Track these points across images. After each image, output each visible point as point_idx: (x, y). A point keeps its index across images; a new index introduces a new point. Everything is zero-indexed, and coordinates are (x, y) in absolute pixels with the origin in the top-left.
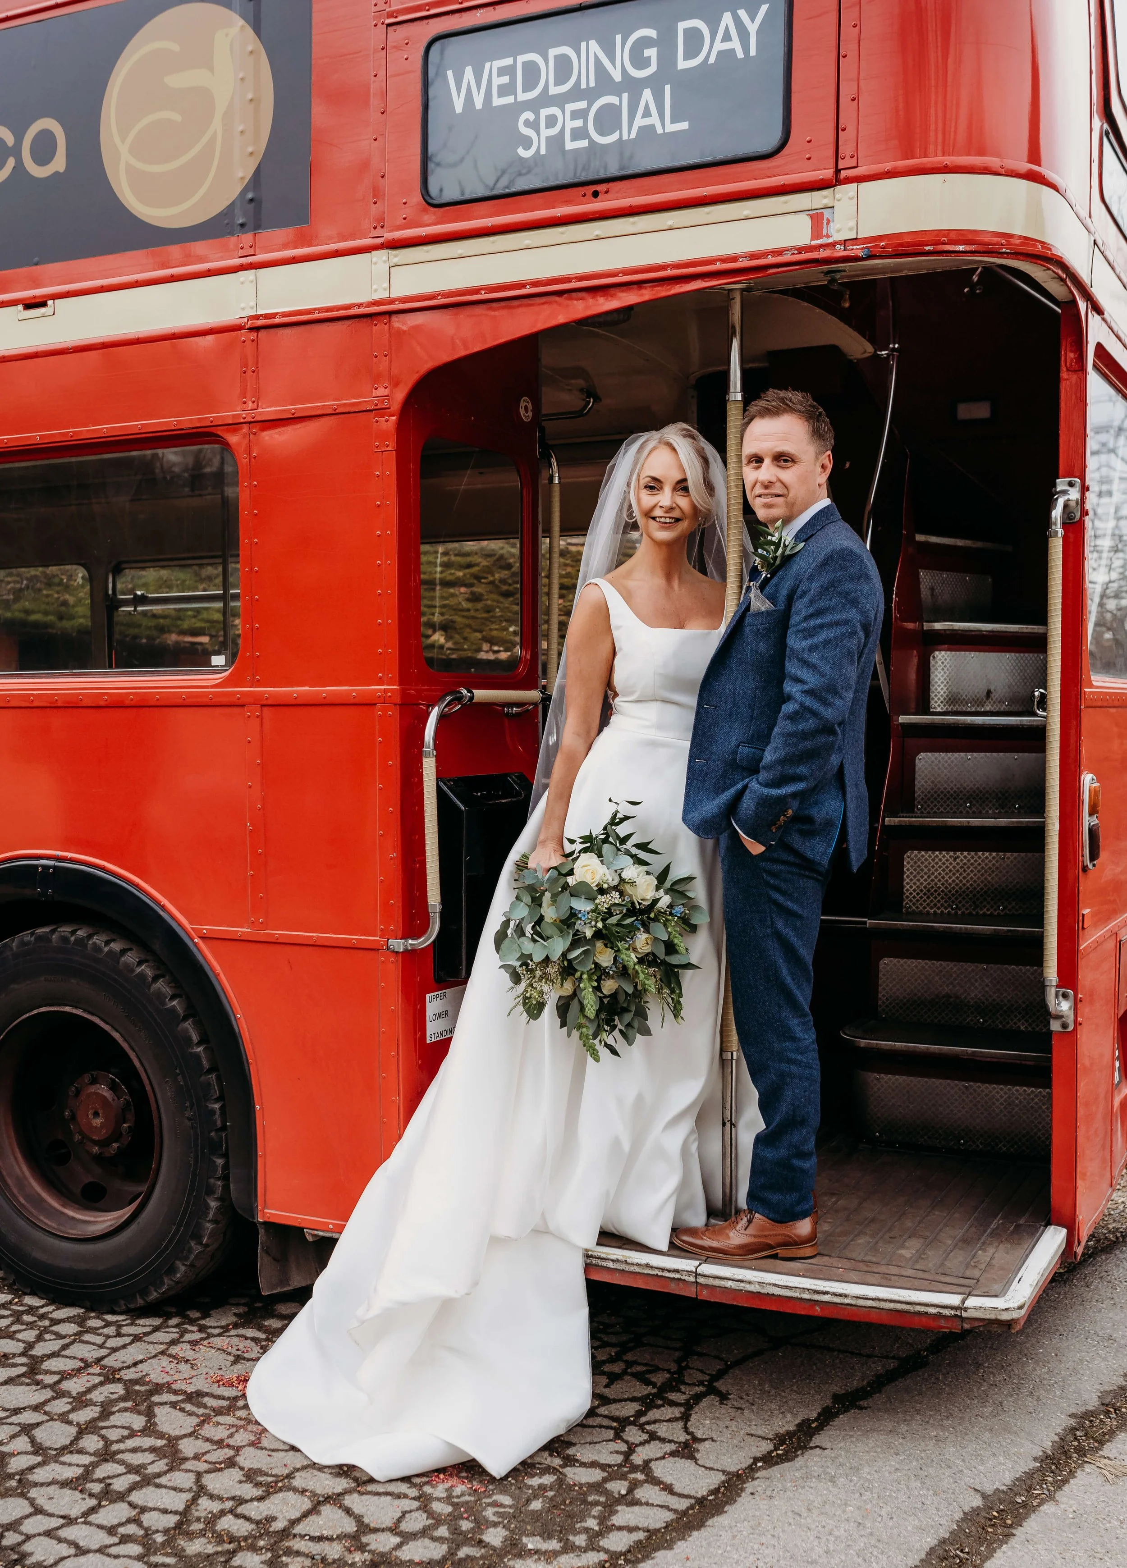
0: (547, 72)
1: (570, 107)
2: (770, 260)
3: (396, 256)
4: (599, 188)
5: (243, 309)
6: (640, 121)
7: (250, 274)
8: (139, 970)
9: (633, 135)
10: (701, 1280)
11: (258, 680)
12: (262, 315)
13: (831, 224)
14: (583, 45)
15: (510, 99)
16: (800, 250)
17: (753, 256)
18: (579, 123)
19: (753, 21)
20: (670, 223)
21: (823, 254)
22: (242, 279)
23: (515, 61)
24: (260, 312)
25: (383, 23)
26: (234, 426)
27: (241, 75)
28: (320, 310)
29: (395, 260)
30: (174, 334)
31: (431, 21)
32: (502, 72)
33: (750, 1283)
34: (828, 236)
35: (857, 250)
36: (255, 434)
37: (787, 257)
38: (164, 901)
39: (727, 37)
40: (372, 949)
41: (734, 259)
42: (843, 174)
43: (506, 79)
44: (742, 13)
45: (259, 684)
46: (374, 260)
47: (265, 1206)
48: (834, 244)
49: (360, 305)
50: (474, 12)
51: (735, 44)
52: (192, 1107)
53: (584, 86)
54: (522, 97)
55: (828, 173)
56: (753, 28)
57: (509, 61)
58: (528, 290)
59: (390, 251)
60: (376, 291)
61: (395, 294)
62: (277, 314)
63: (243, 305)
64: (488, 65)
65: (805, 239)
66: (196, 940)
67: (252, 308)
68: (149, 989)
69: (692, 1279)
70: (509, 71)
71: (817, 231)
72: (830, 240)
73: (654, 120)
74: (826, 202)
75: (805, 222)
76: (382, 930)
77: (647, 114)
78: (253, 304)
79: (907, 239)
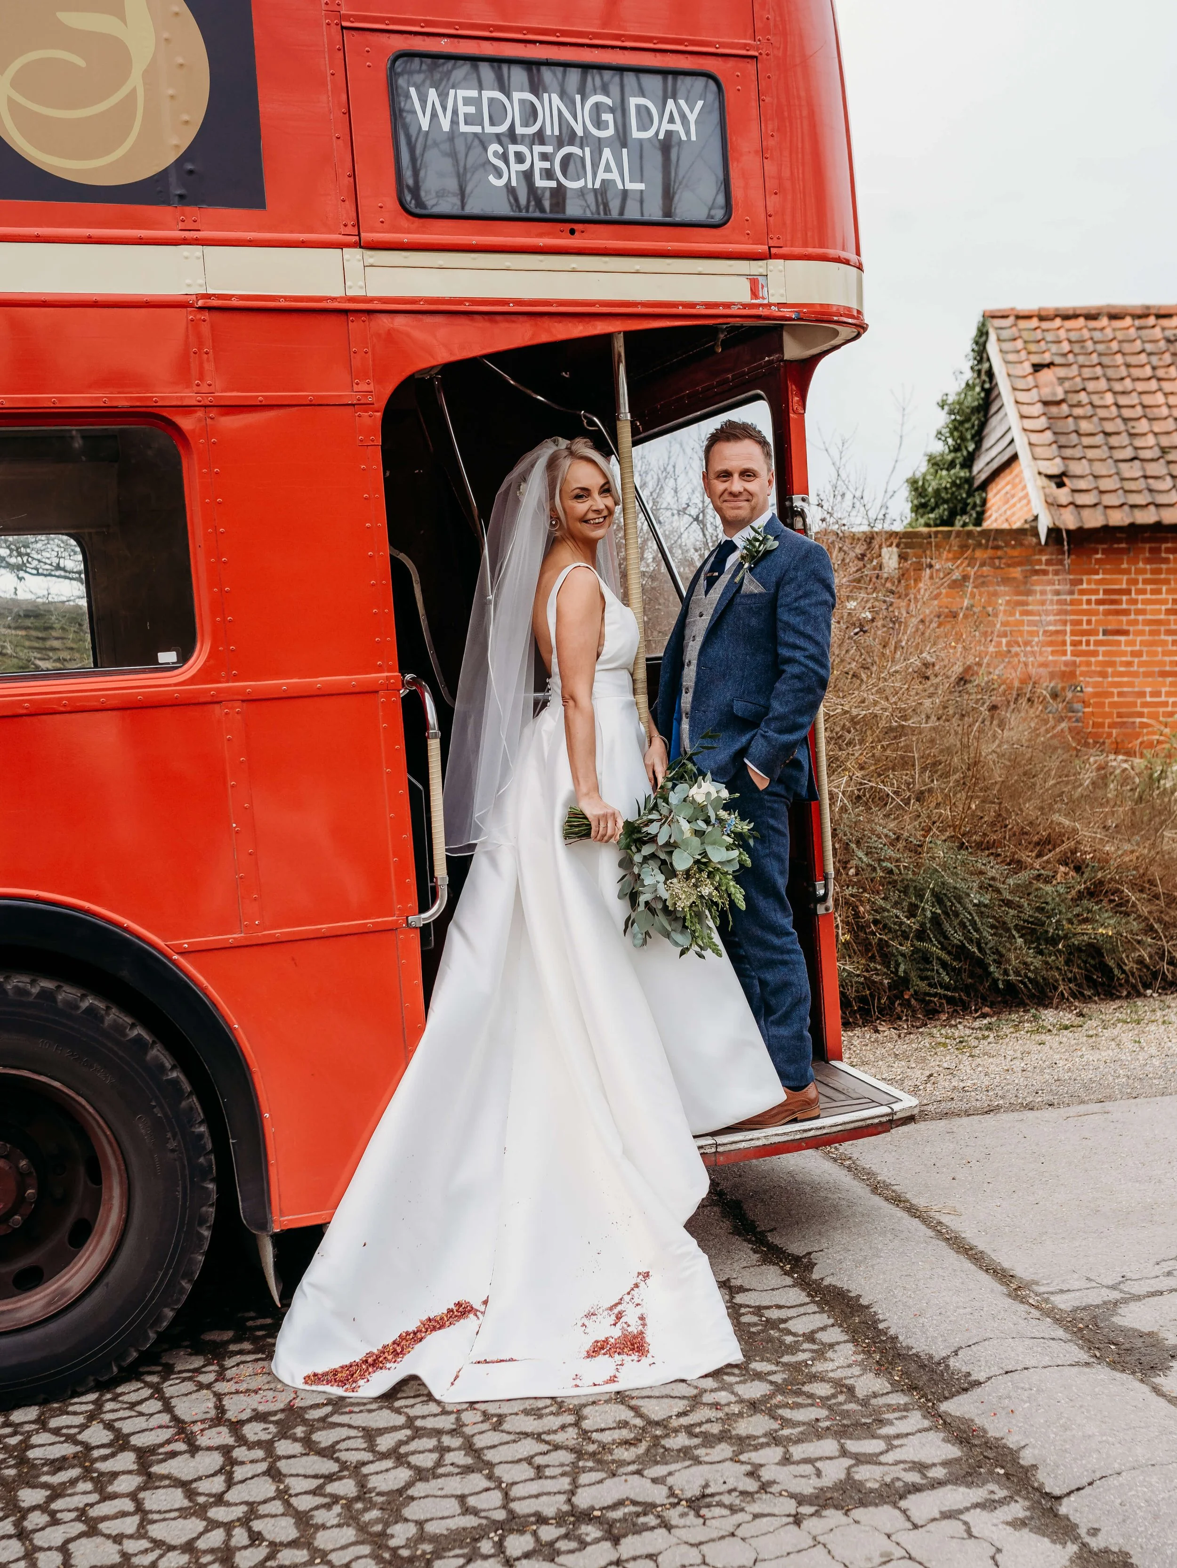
0: (514, 112)
1: (538, 149)
2: (721, 311)
3: (371, 257)
4: (576, 227)
5: (189, 285)
6: (601, 175)
7: (197, 250)
8: (85, 1005)
9: (597, 185)
10: (720, 1149)
11: (235, 675)
12: (214, 295)
13: (765, 289)
14: (546, 96)
15: (477, 129)
16: (745, 306)
17: (708, 305)
18: (547, 165)
19: (692, 111)
20: (637, 267)
21: (761, 311)
22: (186, 254)
23: (480, 94)
24: (211, 291)
25: (337, 24)
26: (187, 409)
27: (166, 35)
28: (286, 298)
29: (371, 261)
30: (96, 302)
31: (393, 36)
32: (467, 101)
33: (758, 1139)
34: (763, 298)
35: (787, 312)
36: (212, 418)
37: (734, 310)
38: (127, 923)
39: (671, 120)
40: (390, 930)
41: (693, 305)
42: (773, 251)
43: (471, 110)
44: (682, 102)
45: (236, 678)
46: (346, 257)
47: (282, 1214)
48: (769, 305)
49: (333, 299)
50: (438, 39)
51: (678, 127)
52: (174, 1136)
53: (548, 132)
54: (489, 129)
55: (762, 248)
56: (692, 117)
57: (474, 93)
58: (512, 308)
59: (364, 251)
60: (350, 287)
61: (371, 293)
62: (233, 296)
63: (188, 281)
64: (452, 92)
65: (747, 298)
66: (175, 957)
67: (201, 286)
68: (102, 1021)
69: (713, 1150)
70: (476, 102)
71: (754, 294)
72: (766, 302)
73: (615, 176)
74: (762, 271)
75: (747, 285)
76: (399, 909)
77: (608, 169)
78: (201, 281)
79: (818, 309)
